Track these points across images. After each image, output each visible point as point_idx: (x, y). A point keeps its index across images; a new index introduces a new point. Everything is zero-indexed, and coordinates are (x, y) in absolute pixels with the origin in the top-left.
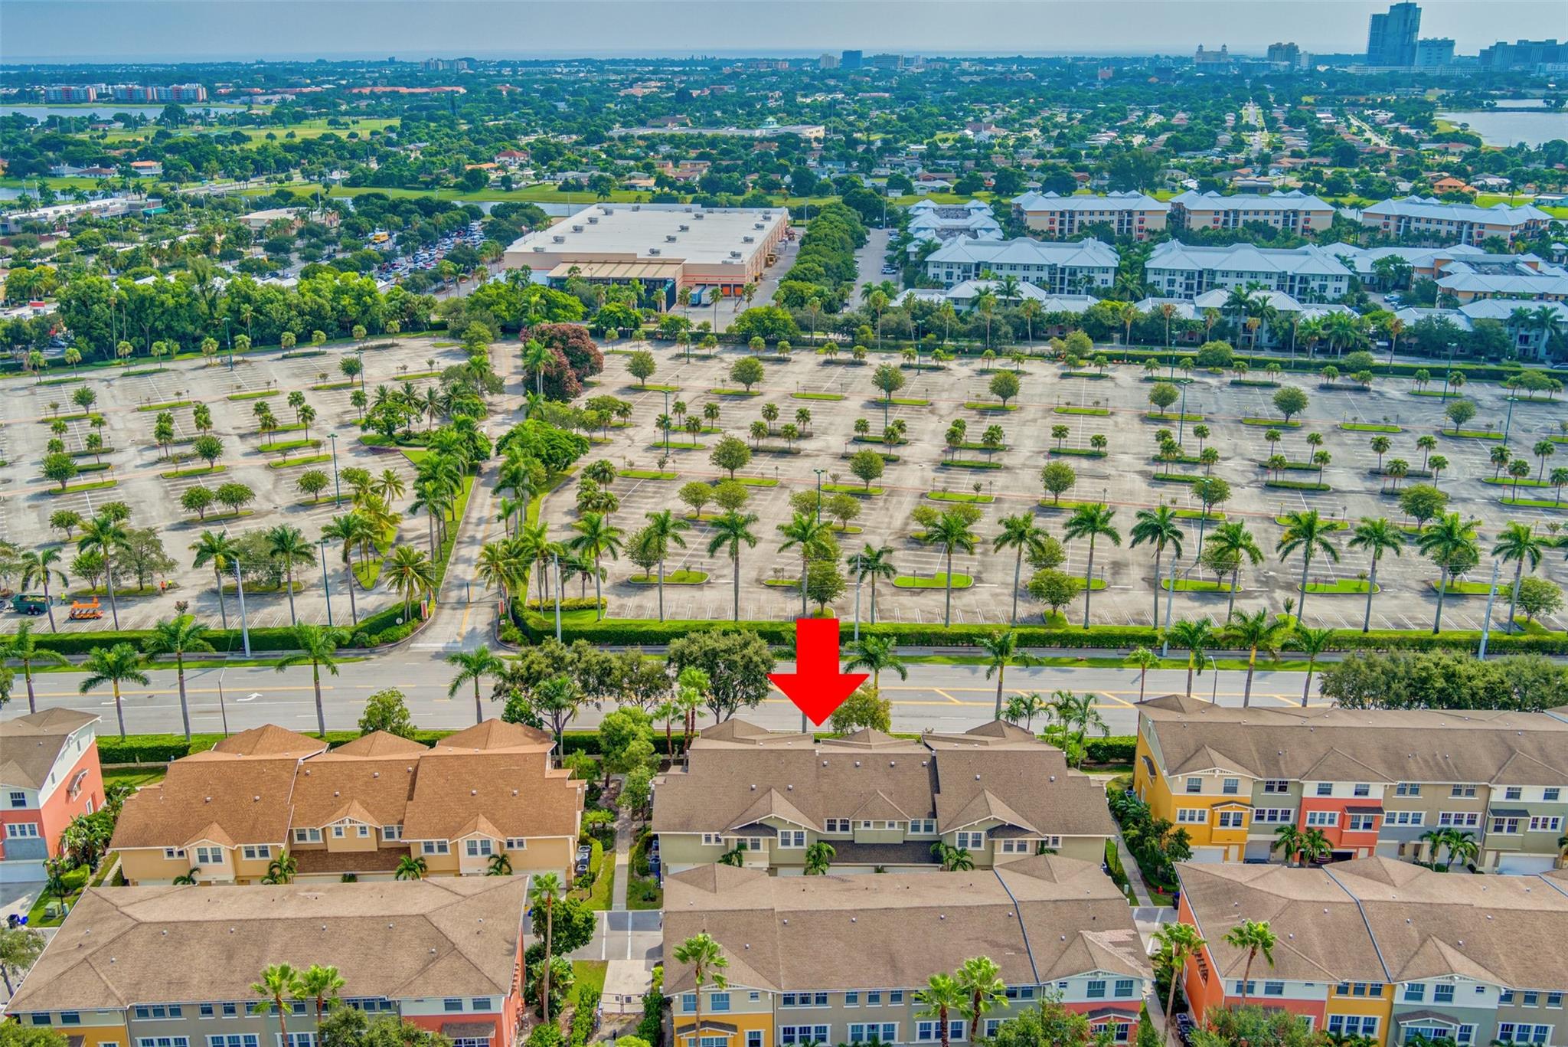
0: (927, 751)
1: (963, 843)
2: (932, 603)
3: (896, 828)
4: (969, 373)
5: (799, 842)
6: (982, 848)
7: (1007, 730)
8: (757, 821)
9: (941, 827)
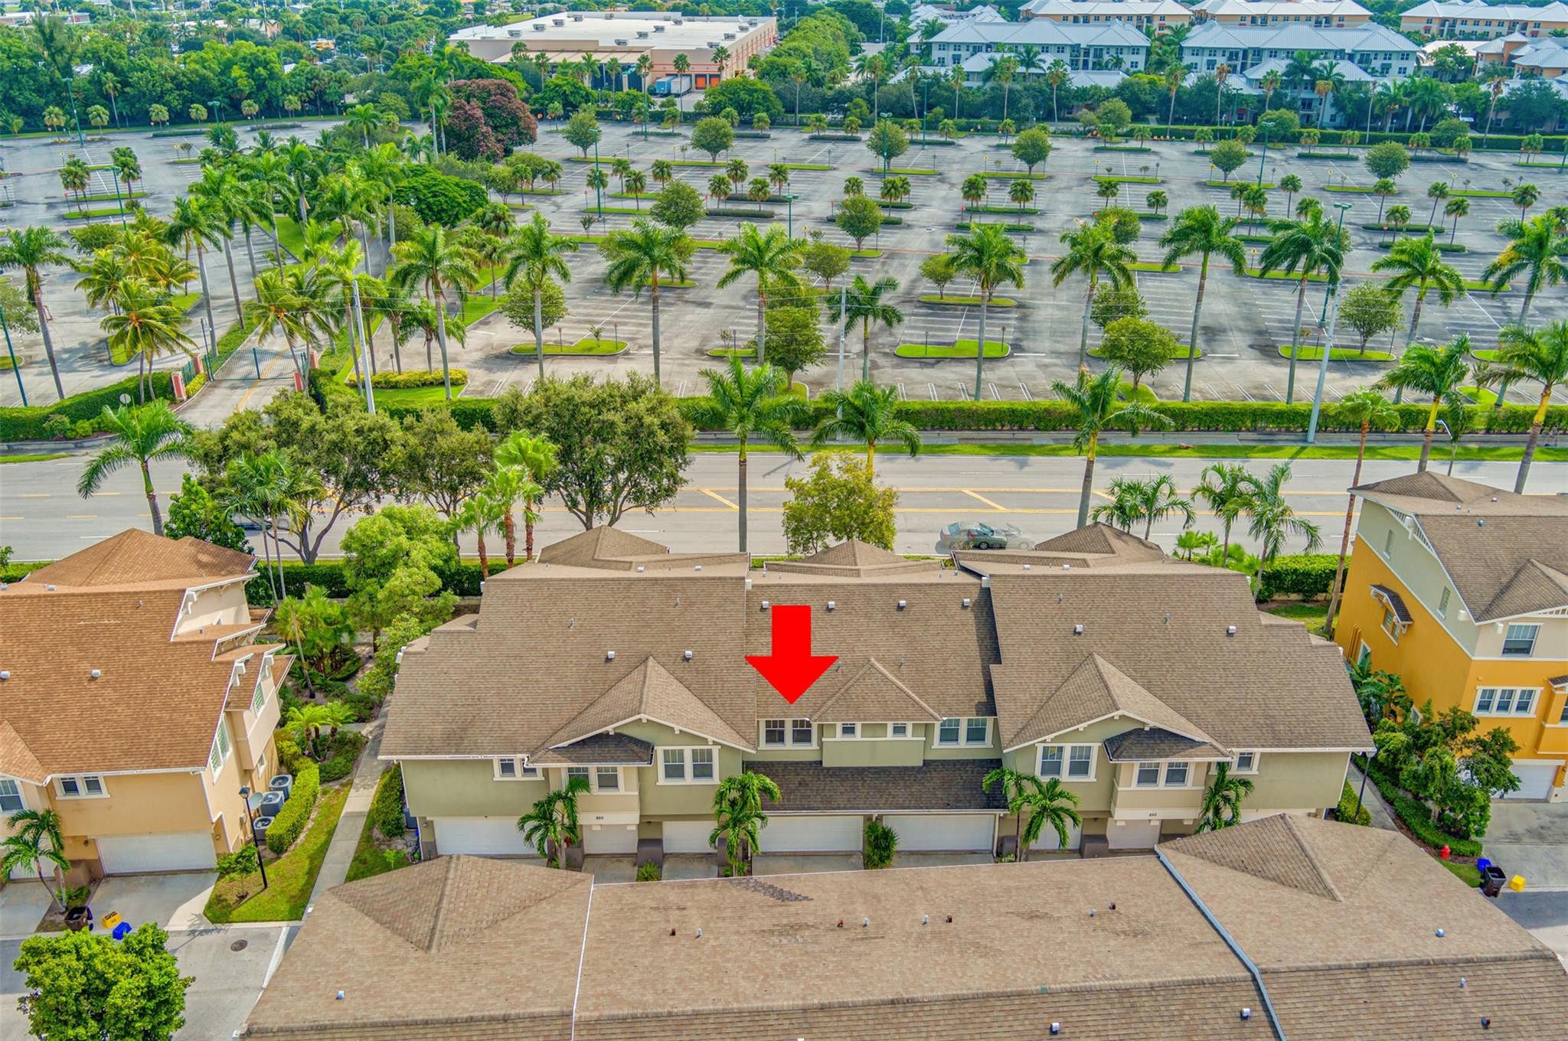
0: (971, 580)
1: (1052, 766)
2: (951, 376)
3: (909, 736)
4: (984, 148)
5: (703, 770)
6: (1092, 777)
7: (1116, 543)
8: (610, 729)
9: (1006, 735)
